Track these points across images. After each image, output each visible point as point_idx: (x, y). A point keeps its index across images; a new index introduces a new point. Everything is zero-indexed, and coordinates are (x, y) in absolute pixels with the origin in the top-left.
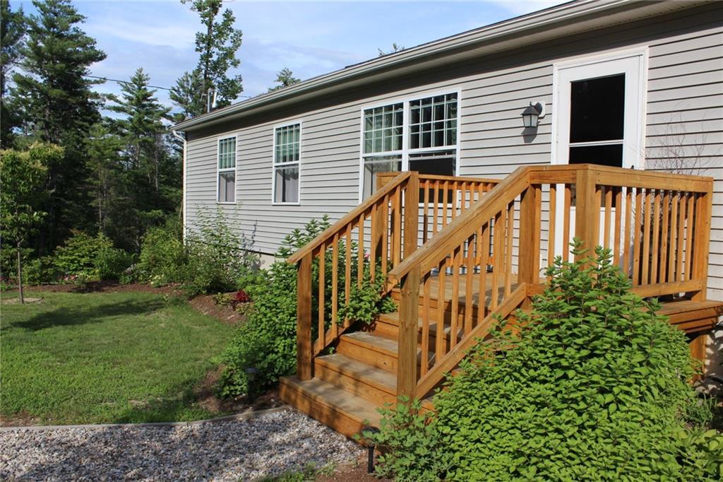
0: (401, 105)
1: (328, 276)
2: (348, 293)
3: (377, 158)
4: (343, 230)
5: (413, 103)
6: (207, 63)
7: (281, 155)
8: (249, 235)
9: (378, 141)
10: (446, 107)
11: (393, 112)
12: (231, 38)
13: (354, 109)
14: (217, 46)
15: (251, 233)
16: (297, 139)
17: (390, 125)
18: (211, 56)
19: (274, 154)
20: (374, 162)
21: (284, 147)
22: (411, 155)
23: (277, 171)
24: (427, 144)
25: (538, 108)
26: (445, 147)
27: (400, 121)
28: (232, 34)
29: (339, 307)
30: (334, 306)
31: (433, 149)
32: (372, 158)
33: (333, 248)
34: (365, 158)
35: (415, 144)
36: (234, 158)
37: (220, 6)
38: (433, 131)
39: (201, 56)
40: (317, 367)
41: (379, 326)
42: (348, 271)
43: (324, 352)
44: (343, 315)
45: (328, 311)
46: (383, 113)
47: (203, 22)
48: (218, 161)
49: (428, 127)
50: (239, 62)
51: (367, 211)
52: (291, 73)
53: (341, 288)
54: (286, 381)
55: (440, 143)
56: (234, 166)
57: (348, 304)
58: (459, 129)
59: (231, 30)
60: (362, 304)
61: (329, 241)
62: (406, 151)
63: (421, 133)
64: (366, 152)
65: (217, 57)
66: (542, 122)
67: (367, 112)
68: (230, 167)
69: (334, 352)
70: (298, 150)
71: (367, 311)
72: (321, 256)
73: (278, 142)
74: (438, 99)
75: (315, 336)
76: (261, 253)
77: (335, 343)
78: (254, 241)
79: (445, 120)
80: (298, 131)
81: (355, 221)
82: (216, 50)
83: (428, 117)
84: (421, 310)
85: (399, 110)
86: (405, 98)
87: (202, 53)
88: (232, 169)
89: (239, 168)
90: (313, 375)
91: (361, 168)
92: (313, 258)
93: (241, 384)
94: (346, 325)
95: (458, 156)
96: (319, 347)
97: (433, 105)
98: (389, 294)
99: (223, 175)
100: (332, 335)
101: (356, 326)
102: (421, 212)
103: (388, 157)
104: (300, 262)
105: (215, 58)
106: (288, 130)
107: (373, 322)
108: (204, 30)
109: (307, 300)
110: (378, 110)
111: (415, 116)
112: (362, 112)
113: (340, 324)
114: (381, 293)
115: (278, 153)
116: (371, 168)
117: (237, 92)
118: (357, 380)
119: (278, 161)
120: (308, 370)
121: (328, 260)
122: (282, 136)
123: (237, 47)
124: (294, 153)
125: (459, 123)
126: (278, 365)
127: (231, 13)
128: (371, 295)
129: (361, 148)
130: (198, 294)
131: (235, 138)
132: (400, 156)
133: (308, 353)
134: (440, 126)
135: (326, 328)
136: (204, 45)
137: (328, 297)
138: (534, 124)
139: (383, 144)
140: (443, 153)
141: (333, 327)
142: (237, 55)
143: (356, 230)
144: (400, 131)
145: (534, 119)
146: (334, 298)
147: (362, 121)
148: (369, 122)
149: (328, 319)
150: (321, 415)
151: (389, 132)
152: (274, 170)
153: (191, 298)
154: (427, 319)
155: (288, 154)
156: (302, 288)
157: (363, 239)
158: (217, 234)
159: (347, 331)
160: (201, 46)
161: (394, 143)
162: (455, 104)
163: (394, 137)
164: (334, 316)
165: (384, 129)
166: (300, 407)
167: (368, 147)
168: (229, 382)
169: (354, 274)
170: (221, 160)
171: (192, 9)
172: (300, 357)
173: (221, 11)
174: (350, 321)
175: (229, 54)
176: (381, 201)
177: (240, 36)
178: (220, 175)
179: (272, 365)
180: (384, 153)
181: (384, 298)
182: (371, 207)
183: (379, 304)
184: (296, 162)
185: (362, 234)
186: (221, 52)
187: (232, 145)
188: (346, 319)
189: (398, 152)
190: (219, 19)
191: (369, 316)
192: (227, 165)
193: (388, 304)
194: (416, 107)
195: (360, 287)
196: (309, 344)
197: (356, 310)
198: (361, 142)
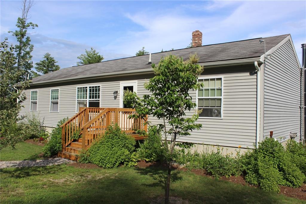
0: (87, 87)
1: (69, 130)
2: (73, 133)
3: (81, 101)
4: (71, 120)
5: (90, 87)
6: (19, 56)
7: (53, 97)
8: (41, 121)
9: (81, 96)
10: (97, 89)
11: (85, 89)
12: (29, 47)
13: (75, 87)
14: (24, 50)
15: (42, 121)
16: (58, 94)
17: (84, 92)
18: (21, 54)
19: (50, 97)
20: (80, 102)
21: (54, 95)
22: (89, 101)
23: (51, 102)
24: (93, 98)
25: (117, 92)
26: (97, 99)
27: (86, 92)
28: (29, 46)
29: (71, 136)
30: (70, 136)
31: (94, 99)
32: (79, 101)
33: (69, 124)
34: (78, 101)
35: (90, 98)
36: (37, 97)
37: (25, 35)
38: (94, 95)
39: (17, 54)
40: (66, 149)
41: (79, 140)
42: (73, 129)
43: (67, 146)
44: (72, 138)
45: (68, 137)
46: (82, 89)
47: (18, 41)
48: (31, 98)
49: (93, 94)
50: (32, 57)
51: (77, 116)
52: (50, 55)
53: (71, 132)
54: (59, 152)
55: (96, 98)
56: (37, 100)
57: (73, 136)
58: (100, 95)
59: (29, 44)
60: (76, 136)
61: (69, 123)
62: (88, 99)
63: (92, 95)
64: (78, 99)
65: (23, 54)
66: (118, 95)
67: (78, 88)
68: (35, 100)
69: (70, 146)
70: (58, 97)
71: (77, 137)
72: (67, 126)
73: (52, 94)
74: (96, 87)
75: (66, 143)
76: (45, 127)
77: (70, 144)
78: (43, 123)
79: (97, 92)
80: (58, 91)
81: (74, 118)
82: (23, 52)
83: (93, 91)
84: (86, 136)
85: (86, 89)
86: (88, 86)
87: (17, 53)
88: (36, 101)
89: (38, 100)
90: (65, 151)
91: (76, 103)
92: (65, 126)
93: (49, 154)
94: (72, 140)
95: (100, 101)
96: (67, 145)
97: (94, 88)
98: (82, 134)
99: (32, 102)
100: (69, 142)
101: (75, 141)
102: (90, 115)
103: (84, 101)
104: (63, 127)
105: (22, 54)
106: (55, 90)
107: (78, 139)
108: (18, 44)
109: (64, 135)
110: (81, 88)
111: (90, 90)
112: (77, 88)
113: (71, 140)
114: (80, 133)
115: (52, 97)
116: (79, 103)
117: (31, 68)
118: (74, 150)
119: (52, 99)
120: (64, 150)
121: (69, 127)
122: (53, 92)
123: (31, 51)
124: (57, 97)
125: (100, 93)
126: (57, 150)
127: (29, 38)
128: (78, 134)
129: (76, 98)
130: (27, 139)
131: (37, 91)
132: (86, 101)
133: (64, 146)
134: (96, 94)
135: (68, 141)
136: (18, 50)
137: (68, 135)
138: (116, 95)
139: (82, 97)
140: (97, 100)
141: (70, 141)
142: (31, 54)
143: (74, 120)
144: (87, 94)
145: (116, 94)
146: (70, 135)
147: (77, 90)
148: (78, 91)
149: (68, 139)
150: (67, 157)
151: (84, 94)
152: (50, 102)
153: (25, 140)
154: (88, 138)
155: (55, 97)
156: (63, 132)
157: (76, 122)
158: (33, 121)
159: (73, 142)
160: (17, 50)
161: (85, 97)
162: (100, 89)
163: (85, 95)
164: (70, 138)
165: (82, 93)
166: (62, 157)
167: (78, 98)
168: (46, 153)
169: (74, 130)
170: (32, 97)
171: (13, 35)
172: (62, 148)
173: (25, 37)
174: (73, 140)
175: (28, 53)
176: (80, 114)
177: (33, 47)
178: (31, 102)
179: (56, 150)
180: (82, 100)
181: (81, 135)
182: (78, 115)
183: (80, 136)
184: (58, 100)
185: (76, 121)
186: (25, 52)
187: (36, 93)
188: (72, 139)
189: (86, 100)
190: (24, 40)
191: (77, 138)
192: (34, 99)
193: (81, 136)
194: (90, 88)
195: (75, 132)
196: (64, 144)
197: (74, 137)
198: (76, 96)
